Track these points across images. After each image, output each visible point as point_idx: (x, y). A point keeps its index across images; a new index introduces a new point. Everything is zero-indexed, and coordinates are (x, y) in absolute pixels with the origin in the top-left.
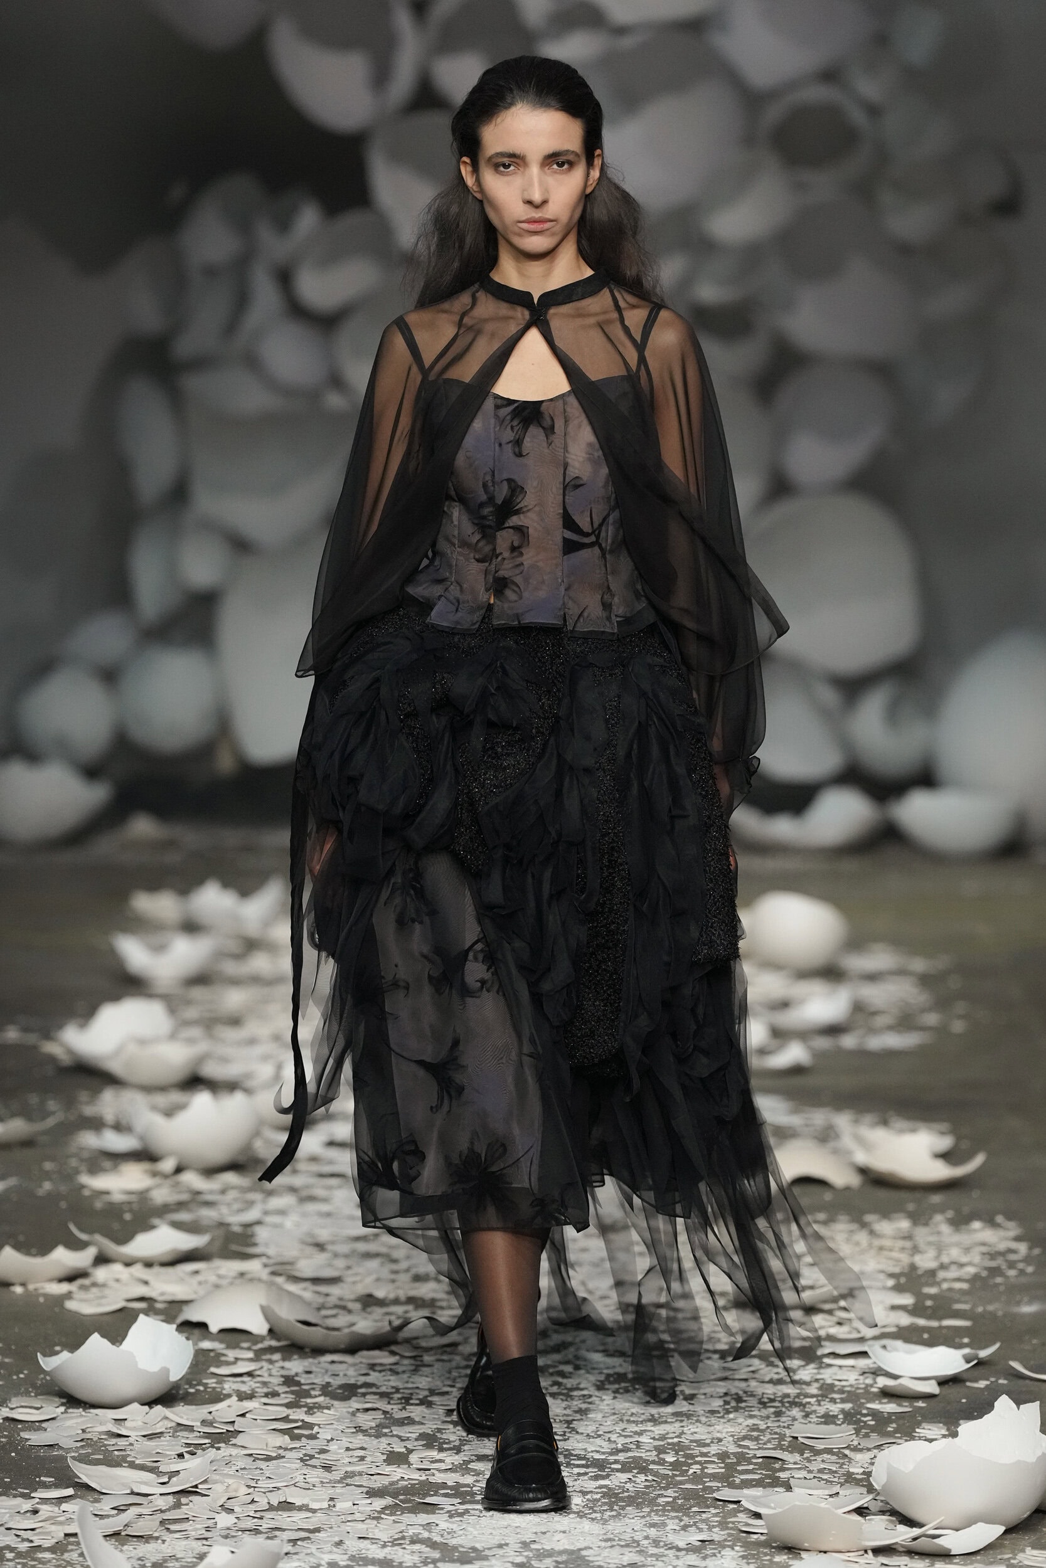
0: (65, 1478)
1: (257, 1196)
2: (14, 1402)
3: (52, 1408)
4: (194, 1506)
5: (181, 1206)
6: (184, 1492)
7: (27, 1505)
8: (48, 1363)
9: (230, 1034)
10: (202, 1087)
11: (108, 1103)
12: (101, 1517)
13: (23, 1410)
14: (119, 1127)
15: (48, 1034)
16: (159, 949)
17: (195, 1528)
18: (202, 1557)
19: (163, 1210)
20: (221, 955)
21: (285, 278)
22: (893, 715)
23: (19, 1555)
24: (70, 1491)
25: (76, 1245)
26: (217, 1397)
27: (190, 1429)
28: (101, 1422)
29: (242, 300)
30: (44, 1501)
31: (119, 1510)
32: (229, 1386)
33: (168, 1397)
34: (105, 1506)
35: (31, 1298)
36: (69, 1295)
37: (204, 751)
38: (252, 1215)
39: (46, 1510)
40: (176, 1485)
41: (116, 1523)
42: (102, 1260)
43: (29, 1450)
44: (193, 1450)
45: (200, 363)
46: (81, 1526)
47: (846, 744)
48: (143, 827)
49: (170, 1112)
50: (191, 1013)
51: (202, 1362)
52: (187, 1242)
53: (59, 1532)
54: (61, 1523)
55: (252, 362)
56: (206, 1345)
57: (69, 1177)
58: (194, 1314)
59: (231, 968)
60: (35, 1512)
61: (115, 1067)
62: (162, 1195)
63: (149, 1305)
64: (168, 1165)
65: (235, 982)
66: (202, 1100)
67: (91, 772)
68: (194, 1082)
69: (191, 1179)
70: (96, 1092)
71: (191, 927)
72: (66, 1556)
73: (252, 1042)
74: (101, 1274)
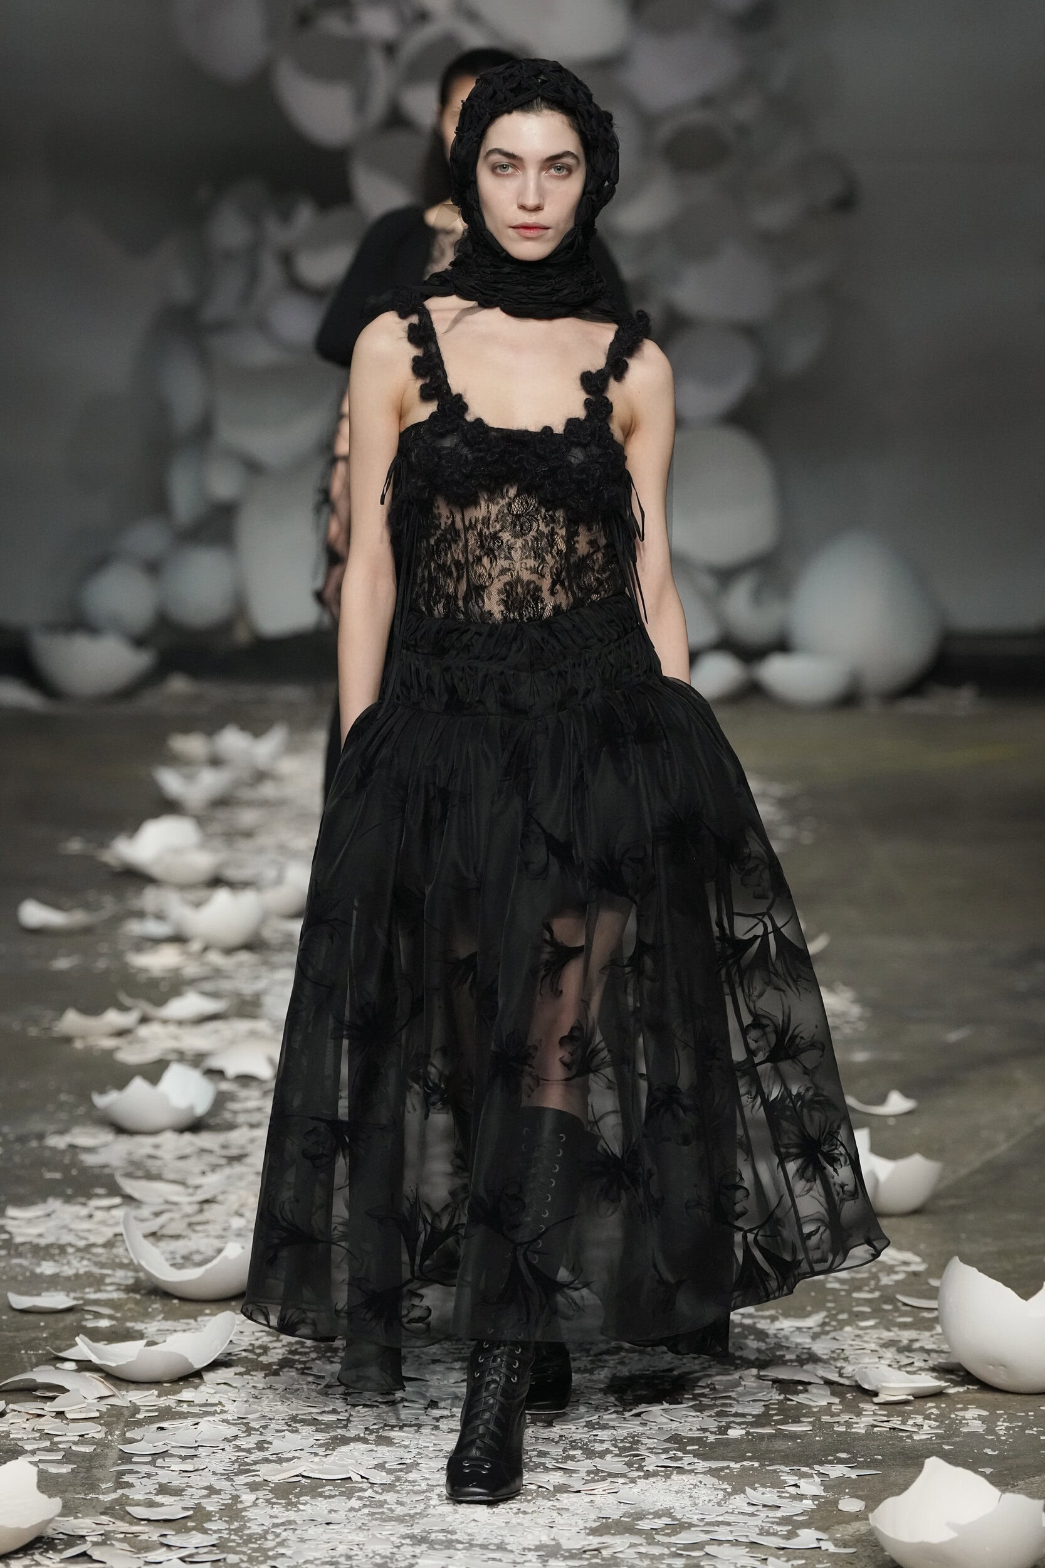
0: (114, 1190)
1: (264, 970)
2: (76, 1130)
3: (105, 1137)
4: (212, 1212)
5: (205, 979)
6: (207, 1201)
7: (84, 1211)
8: (101, 1101)
9: (244, 845)
10: (222, 887)
11: (150, 898)
12: (142, 1220)
13: (83, 1137)
14: (160, 917)
15: (104, 844)
16: (190, 778)
17: (214, 1229)
18: (220, 1251)
19: (192, 982)
20: (238, 784)
21: (287, 259)
22: (757, 597)
23: (78, 1250)
24: (117, 1200)
25: (123, 1008)
26: (231, 1127)
27: (210, 1152)
28: (142, 1146)
29: (253, 276)
30: (98, 1208)
31: (157, 1214)
32: (241, 1119)
33: (195, 1126)
34: (145, 1212)
35: (89, 1050)
36: (118, 1049)
37: (226, 627)
38: (260, 985)
39: (99, 1215)
40: (201, 1196)
41: (154, 1225)
42: (144, 1020)
43: (85, 1170)
44: (214, 1168)
45: (223, 326)
46: (126, 1228)
47: (719, 617)
48: (179, 685)
49: (198, 905)
50: (216, 828)
51: (221, 1100)
52: (210, 1006)
53: (109, 1233)
54: (111, 1225)
55: (263, 326)
56: (225, 1086)
57: (118, 955)
58: (215, 1063)
59: (246, 794)
60: (91, 1216)
61: (156, 871)
62: (191, 970)
63: (181, 1057)
64: (196, 946)
65: (250, 804)
66: (222, 898)
67: (139, 642)
68: (216, 882)
69: (215, 958)
70: (140, 890)
71: (216, 762)
72: (115, 1251)
73: (261, 851)
74: (144, 1031)
